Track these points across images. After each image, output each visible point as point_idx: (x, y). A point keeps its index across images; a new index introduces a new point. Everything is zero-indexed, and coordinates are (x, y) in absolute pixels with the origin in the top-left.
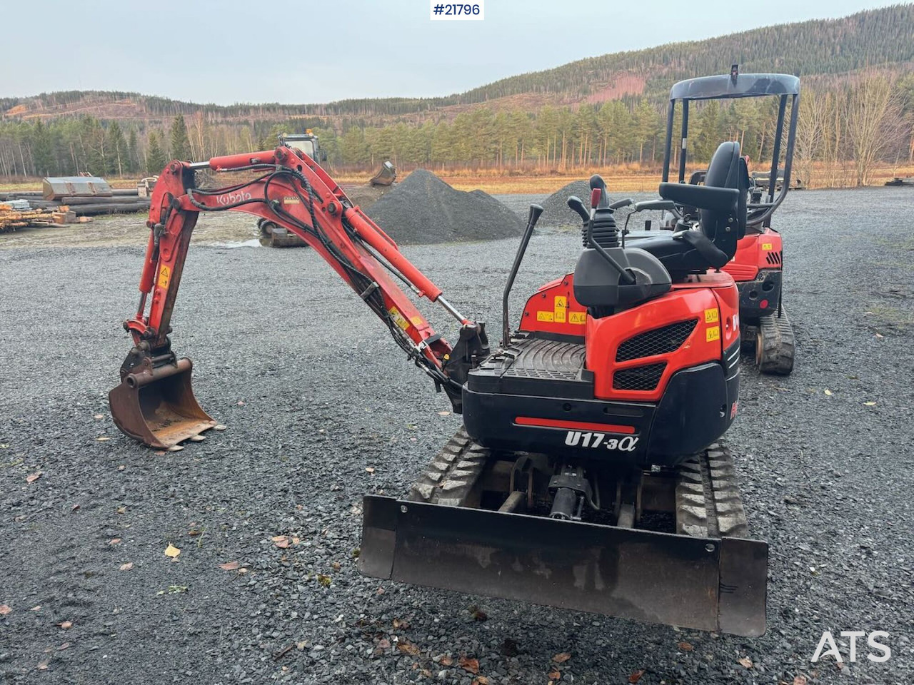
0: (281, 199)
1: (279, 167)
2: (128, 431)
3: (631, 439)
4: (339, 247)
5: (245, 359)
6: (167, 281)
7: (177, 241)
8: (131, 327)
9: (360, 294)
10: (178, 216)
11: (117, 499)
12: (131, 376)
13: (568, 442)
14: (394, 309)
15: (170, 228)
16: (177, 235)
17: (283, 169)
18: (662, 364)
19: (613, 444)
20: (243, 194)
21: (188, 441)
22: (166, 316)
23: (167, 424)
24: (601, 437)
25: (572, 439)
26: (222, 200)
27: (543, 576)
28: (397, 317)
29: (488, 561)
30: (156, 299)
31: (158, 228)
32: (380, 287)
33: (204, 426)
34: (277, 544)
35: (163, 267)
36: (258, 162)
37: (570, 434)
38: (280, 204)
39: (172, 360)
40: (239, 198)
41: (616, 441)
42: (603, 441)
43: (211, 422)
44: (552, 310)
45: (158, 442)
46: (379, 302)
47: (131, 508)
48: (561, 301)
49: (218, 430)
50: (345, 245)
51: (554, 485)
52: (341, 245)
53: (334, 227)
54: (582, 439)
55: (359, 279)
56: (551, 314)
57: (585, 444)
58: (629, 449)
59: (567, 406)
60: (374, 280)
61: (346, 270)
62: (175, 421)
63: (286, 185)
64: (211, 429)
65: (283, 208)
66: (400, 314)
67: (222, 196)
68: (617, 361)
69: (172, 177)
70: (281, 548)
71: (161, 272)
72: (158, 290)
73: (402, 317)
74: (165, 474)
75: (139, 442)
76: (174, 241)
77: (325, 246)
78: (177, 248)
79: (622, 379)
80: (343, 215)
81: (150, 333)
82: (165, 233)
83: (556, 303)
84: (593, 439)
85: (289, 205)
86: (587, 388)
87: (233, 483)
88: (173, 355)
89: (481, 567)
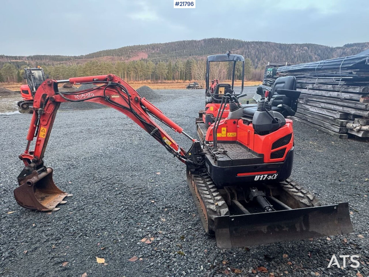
0: (110, 96)
1: (110, 82)
2: (27, 206)
3: (276, 175)
4: (139, 114)
5: (55, 163)
6: (45, 134)
7: (51, 116)
8: (24, 157)
9: (150, 133)
10: (51, 105)
11: (45, 242)
12: (29, 180)
13: (255, 179)
14: (164, 138)
15: (46, 110)
16: (51, 113)
17: (112, 83)
18: (285, 149)
19: (270, 177)
20: (89, 94)
21: (59, 205)
22: (43, 150)
23: (43, 199)
24: (266, 176)
25: (257, 178)
26: (78, 97)
27: (286, 231)
28: (166, 141)
29: (266, 230)
30: (38, 143)
31: (40, 110)
32: (159, 129)
33: (63, 196)
34: (146, 242)
35: (42, 128)
36: (97, 80)
37: (256, 176)
38: (110, 98)
39: (45, 170)
40: (87, 96)
41: (271, 176)
42: (267, 177)
43: (65, 194)
44: (221, 133)
45: (46, 208)
46: (158, 136)
47: (58, 245)
48: (224, 129)
49: (70, 197)
50: (142, 114)
51: (255, 196)
52: (140, 114)
53: (136, 107)
54: (260, 178)
55: (149, 127)
56: (221, 134)
57: (261, 179)
58: (275, 178)
59: (256, 167)
60: (156, 127)
61: (143, 123)
62: (46, 197)
63: (113, 90)
64: (66, 197)
65: (111, 99)
66: (167, 139)
67: (78, 95)
68: (272, 149)
69: (47, 87)
70: (149, 244)
71: (41, 130)
72: (39, 139)
73: (168, 140)
74: (61, 223)
75: (33, 210)
76: (49, 116)
77: (135, 115)
78: (51, 119)
79: (273, 155)
80: (140, 101)
81: (36, 159)
82: (44, 112)
83: (222, 130)
84: (264, 177)
85: (114, 98)
86: (261, 160)
87: (99, 220)
88: (45, 167)
89: (264, 233)
